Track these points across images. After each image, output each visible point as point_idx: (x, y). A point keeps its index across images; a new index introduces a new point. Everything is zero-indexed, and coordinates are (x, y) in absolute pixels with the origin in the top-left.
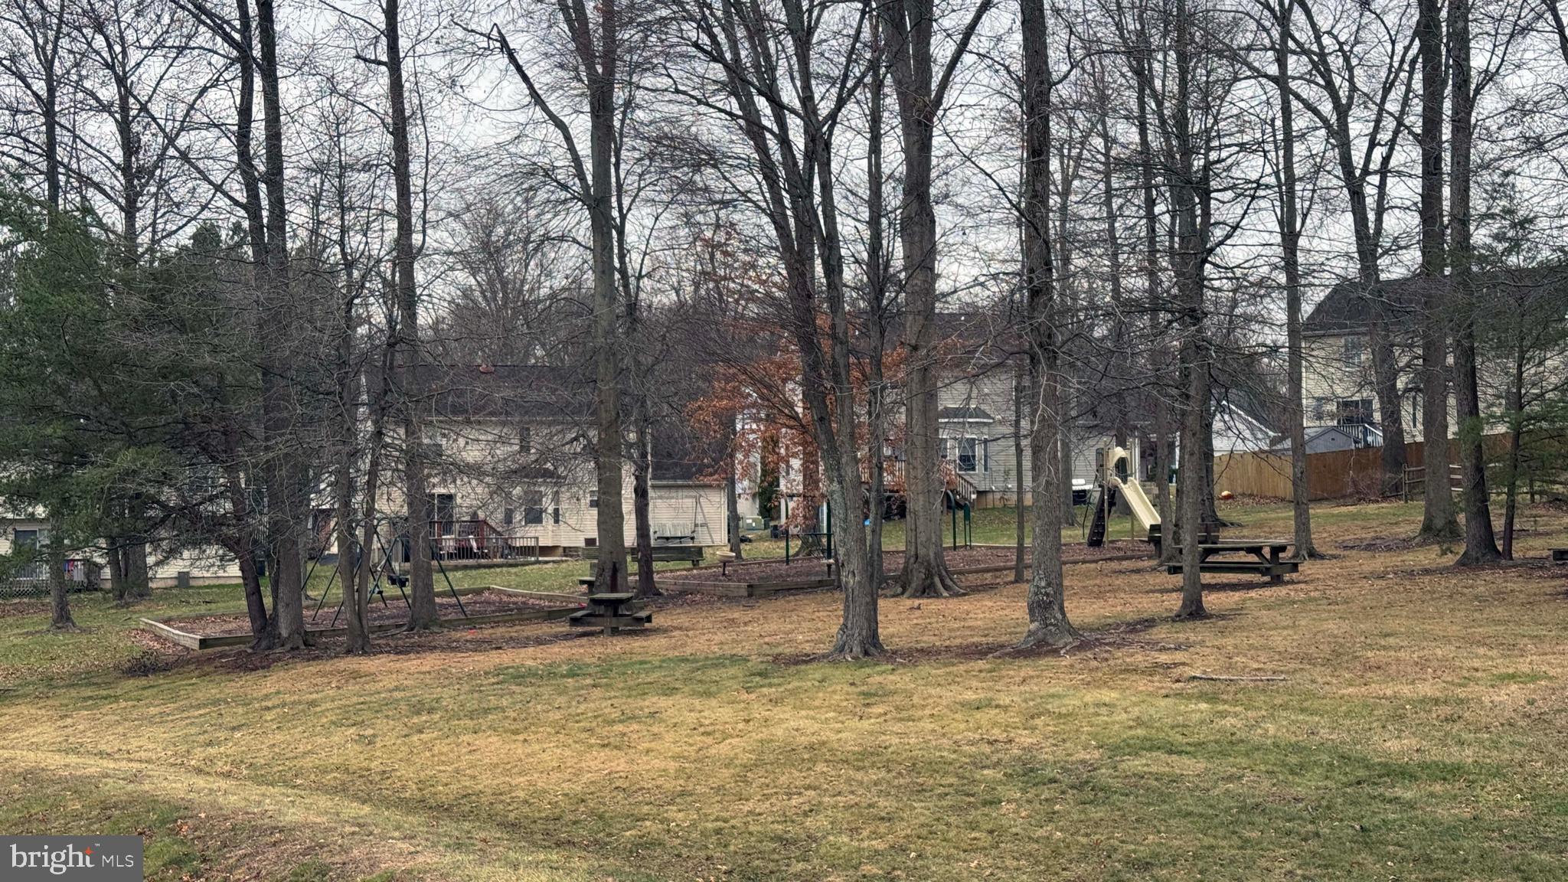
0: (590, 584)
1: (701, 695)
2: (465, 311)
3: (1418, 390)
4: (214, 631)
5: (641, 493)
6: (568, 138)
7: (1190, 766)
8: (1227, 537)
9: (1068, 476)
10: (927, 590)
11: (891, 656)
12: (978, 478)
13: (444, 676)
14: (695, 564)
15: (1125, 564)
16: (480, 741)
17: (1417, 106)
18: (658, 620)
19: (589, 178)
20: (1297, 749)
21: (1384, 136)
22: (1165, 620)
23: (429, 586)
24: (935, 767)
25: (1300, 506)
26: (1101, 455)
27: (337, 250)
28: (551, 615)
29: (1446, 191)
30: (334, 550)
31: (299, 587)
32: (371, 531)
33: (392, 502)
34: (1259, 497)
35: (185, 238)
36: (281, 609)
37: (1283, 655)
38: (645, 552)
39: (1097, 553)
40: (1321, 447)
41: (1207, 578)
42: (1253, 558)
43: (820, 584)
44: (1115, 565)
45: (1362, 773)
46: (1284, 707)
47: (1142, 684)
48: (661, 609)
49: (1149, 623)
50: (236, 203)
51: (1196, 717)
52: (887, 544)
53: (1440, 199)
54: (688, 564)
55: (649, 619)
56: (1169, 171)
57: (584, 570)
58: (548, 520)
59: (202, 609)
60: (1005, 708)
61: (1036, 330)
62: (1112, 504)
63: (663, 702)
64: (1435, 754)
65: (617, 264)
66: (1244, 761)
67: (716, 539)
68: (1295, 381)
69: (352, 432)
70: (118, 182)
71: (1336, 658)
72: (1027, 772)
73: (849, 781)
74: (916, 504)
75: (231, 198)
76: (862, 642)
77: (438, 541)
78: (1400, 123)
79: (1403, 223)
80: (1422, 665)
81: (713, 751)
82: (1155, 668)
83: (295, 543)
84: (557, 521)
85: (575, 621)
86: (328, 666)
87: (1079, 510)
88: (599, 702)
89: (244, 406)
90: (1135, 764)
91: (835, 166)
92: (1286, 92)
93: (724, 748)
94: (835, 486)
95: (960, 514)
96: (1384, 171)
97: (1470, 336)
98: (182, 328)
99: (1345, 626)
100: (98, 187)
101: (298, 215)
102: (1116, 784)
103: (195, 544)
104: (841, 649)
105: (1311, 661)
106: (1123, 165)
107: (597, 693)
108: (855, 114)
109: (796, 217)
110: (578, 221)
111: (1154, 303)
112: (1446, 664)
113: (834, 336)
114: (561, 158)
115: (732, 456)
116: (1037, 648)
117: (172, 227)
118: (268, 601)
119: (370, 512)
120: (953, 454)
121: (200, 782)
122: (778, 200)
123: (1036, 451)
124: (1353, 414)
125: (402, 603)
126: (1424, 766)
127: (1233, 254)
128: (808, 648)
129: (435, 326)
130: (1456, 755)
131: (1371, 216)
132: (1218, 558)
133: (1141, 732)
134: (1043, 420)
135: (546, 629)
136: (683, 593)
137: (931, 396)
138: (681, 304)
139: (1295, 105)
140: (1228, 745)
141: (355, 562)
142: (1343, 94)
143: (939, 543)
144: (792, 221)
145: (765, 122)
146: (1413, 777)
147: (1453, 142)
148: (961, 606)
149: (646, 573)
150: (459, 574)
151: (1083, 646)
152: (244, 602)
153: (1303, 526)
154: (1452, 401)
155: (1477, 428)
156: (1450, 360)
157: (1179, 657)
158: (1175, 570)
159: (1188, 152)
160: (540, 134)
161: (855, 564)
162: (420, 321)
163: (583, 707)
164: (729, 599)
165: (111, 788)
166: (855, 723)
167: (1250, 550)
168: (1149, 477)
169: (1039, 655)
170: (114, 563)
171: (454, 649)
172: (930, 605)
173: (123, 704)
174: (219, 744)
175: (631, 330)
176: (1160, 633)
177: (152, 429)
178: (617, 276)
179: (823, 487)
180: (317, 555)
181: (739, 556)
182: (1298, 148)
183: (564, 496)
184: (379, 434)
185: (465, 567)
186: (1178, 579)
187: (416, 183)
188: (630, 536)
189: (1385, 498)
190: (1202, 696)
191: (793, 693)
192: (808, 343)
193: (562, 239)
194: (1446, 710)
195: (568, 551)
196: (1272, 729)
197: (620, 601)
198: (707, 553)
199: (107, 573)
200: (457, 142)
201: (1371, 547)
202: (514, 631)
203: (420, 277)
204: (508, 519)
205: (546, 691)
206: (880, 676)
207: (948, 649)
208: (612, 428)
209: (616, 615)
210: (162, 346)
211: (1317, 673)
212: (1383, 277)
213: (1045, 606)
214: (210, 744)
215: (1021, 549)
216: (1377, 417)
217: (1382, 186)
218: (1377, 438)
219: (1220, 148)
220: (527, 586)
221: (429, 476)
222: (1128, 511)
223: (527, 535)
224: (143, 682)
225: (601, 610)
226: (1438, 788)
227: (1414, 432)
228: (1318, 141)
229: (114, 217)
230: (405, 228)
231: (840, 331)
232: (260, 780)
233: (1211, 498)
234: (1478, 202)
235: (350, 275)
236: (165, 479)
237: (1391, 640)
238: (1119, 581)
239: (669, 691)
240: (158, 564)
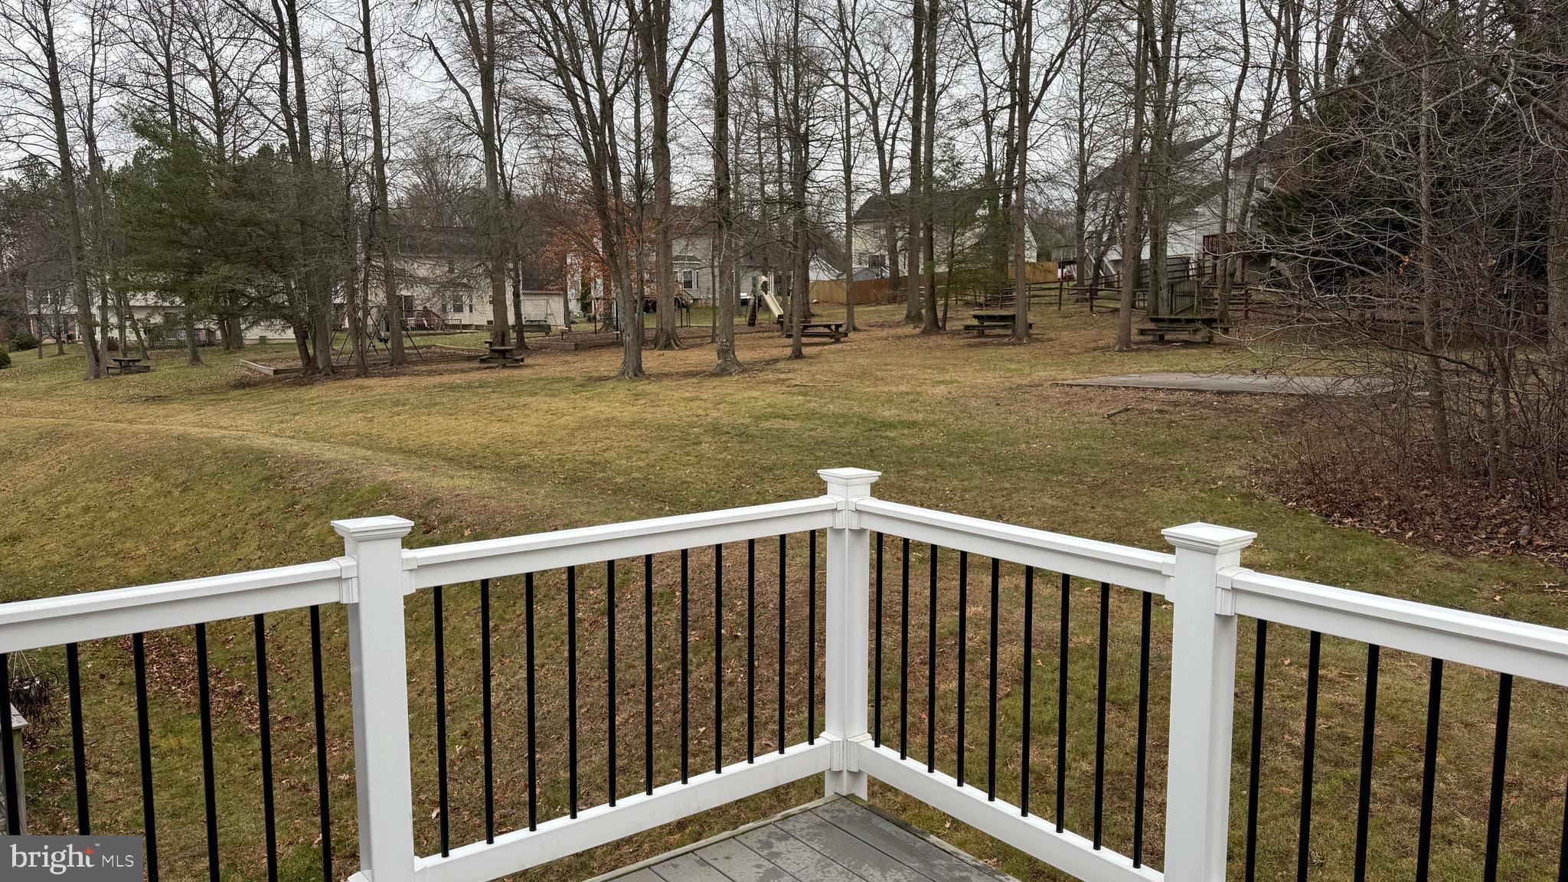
0: (490, 343)
1: (550, 396)
2: (416, 197)
3: (906, 249)
4: (281, 366)
5: (516, 295)
6: (469, 99)
7: (792, 425)
8: (815, 321)
9: (738, 292)
10: (667, 346)
11: (649, 377)
12: (694, 292)
13: (410, 388)
14: (547, 334)
15: (766, 334)
16: (432, 419)
17: (910, 104)
18: (527, 361)
19: (482, 123)
20: (843, 415)
21: (895, 119)
22: (783, 359)
23: (401, 343)
24: (668, 428)
25: (849, 306)
26: (754, 279)
27: (340, 159)
28: (470, 359)
29: (923, 149)
30: (347, 326)
31: (328, 345)
32: (367, 313)
33: (377, 296)
34: (830, 302)
35: (254, 149)
36: (318, 353)
37: (838, 374)
38: (520, 327)
39: (752, 329)
40: (861, 278)
41: (804, 340)
42: (827, 330)
43: (613, 344)
44: (761, 335)
45: (872, 426)
46: (838, 397)
47: (772, 388)
48: (529, 356)
49: (776, 361)
50: (281, 129)
51: (796, 403)
52: (647, 325)
53: (919, 151)
54: (544, 334)
55: (522, 360)
56: (789, 129)
57: (487, 336)
58: (466, 309)
59: (274, 355)
60: (705, 400)
61: (721, 210)
62: (759, 306)
63: (530, 399)
64: (906, 416)
65: (499, 171)
66: (818, 422)
67: (558, 322)
68: (849, 243)
69: (352, 258)
70: (211, 118)
71: (863, 375)
72: (715, 429)
73: (626, 435)
74: (661, 303)
75: (277, 126)
76: (634, 371)
77: (406, 322)
78: (902, 112)
79: (901, 164)
80: (902, 377)
81: (556, 423)
82: (776, 382)
83: (324, 317)
84: (471, 311)
85: (482, 361)
86: (346, 383)
87: (744, 309)
88: (495, 399)
89: (291, 243)
90: (767, 424)
91: (616, 122)
92: (848, 94)
93: (562, 421)
94: (619, 290)
95: (685, 310)
96: (894, 138)
97: (931, 220)
98: (253, 199)
99: (868, 361)
100: (200, 119)
101: (317, 137)
102: (757, 434)
103: (268, 318)
104: (623, 374)
105: (852, 377)
106: (767, 126)
107: (495, 395)
108: (627, 91)
109: (595, 145)
110: (476, 145)
111: (783, 200)
112: (913, 377)
113: (617, 211)
114: (465, 110)
115: (565, 276)
116: (721, 372)
117: (244, 144)
118: (311, 351)
119: (365, 301)
120: (680, 277)
121: (277, 440)
122: (585, 135)
123: (722, 273)
124: (876, 262)
125: (387, 353)
126: (900, 422)
127: (819, 175)
128: (606, 374)
129: (399, 202)
130: (914, 416)
131: (887, 160)
132: (810, 330)
133: (770, 410)
134: (725, 257)
135: (467, 365)
136: (541, 348)
137: (669, 247)
138: (535, 196)
139: (852, 100)
140: (811, 415)
141: (358, 331)
142: (876, 96)
143: (673, 323)
144: (593, 147)
145: (577, 92)
146: (895, 427)
147: (927, 122)
148: (686, 353)
149: (521, 338)
150: (418, 338)
151: (744, 371)
152: (297, 352)
153: (851, 315)
154: (921, 255)
155: (932, 267)
156: (921, 235)
157: (790, 375)
158: (789, 336)
159: (798, 120)
160: (453, 96)
161: (630, 330)
162: (389, 198)
163: (487, 403)
164: (565, 351)
165: (227, 443)
166: (630, 408)
167: (825, 326)
168: (778, 293)
169: (722, 376)
170: (222, 329)
171: (418, 375)
172: (668, 353)
173: (232, 403)
174: (287, 422)
175: (508, 207)
176: (781, 365)
177: (239, 254)
178: (499, 178)
179: (614, 295)
180: (338, 328)
181: (570, 330)
182: (853, 121)
183: (474, 295)
184: (368, 259)
185: (422, 335)
186: (790, 341)
187: (383, 120)
188: (511, 319)
189: (890, 303)
190: (800, 393)
191: (599, 394)
192: (603, 213)
193: (468, 156)
194: (911, 397)
195: (478, 327)
196: (832, 407)
197: (507, 351)
198: (553, 329)
199: (219, 333)
200: (406, 98)
201: (882, 326)
202: (449, 367)
203: (388, 172)
204: (444, 309)
205: (467, 395)
206: (642, 386)
207: (677, 373)
208: (500, 259)
209: (504, 357)
210: (244, 208)
211: (855, 383)
212: (892, 192)
213: (726, 352)
214: (282, 422)
215: (714, 327)
216: (887, 262)
217: (893, 145)
218: (887, 274)
219: (814, 118)
220: (456, 344)
221: (398, 284)
222: (768, 309)
223: (453, 318)
224: (243, 391)
225: (497, 355)
226: (906, 431)
227: (904, 271)
228: (862, 117)
229: (212, 138)
230: (378, 146)
231: (620, 208)
232: (310, 439)
233: (808, 303)
234: (937, 153)
235: (347, 170)
236: (249, 282)
237: (889, 367)
238: (762, 342)
239: (534, 394)
240: (247, 329)
